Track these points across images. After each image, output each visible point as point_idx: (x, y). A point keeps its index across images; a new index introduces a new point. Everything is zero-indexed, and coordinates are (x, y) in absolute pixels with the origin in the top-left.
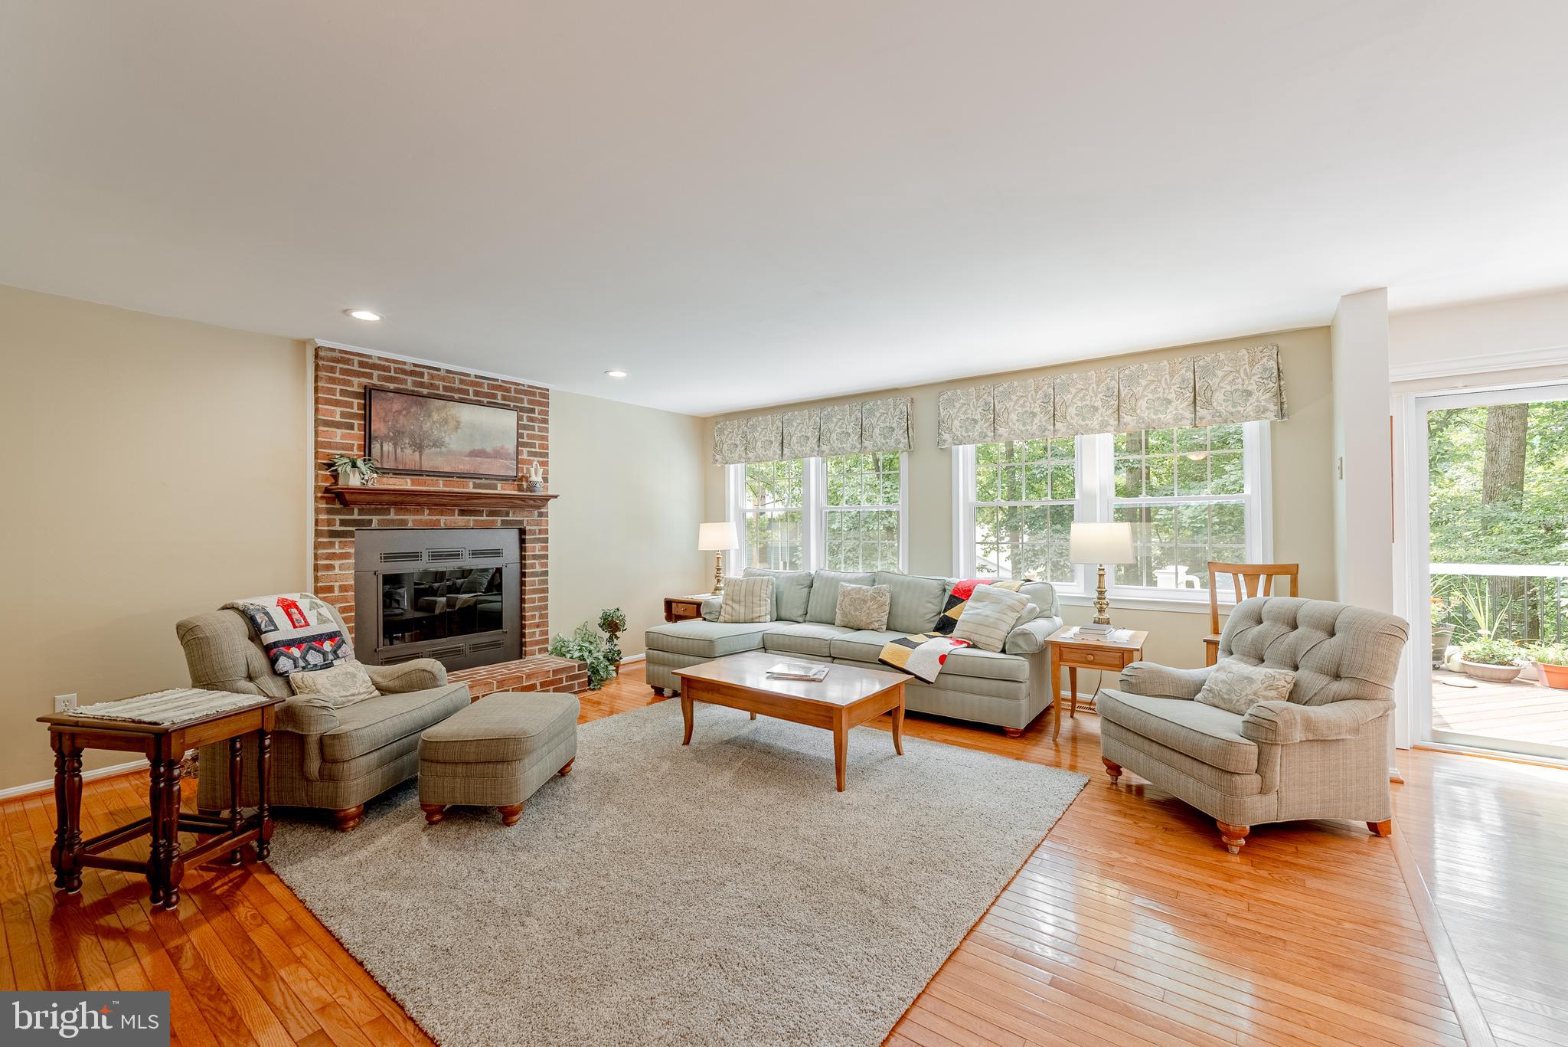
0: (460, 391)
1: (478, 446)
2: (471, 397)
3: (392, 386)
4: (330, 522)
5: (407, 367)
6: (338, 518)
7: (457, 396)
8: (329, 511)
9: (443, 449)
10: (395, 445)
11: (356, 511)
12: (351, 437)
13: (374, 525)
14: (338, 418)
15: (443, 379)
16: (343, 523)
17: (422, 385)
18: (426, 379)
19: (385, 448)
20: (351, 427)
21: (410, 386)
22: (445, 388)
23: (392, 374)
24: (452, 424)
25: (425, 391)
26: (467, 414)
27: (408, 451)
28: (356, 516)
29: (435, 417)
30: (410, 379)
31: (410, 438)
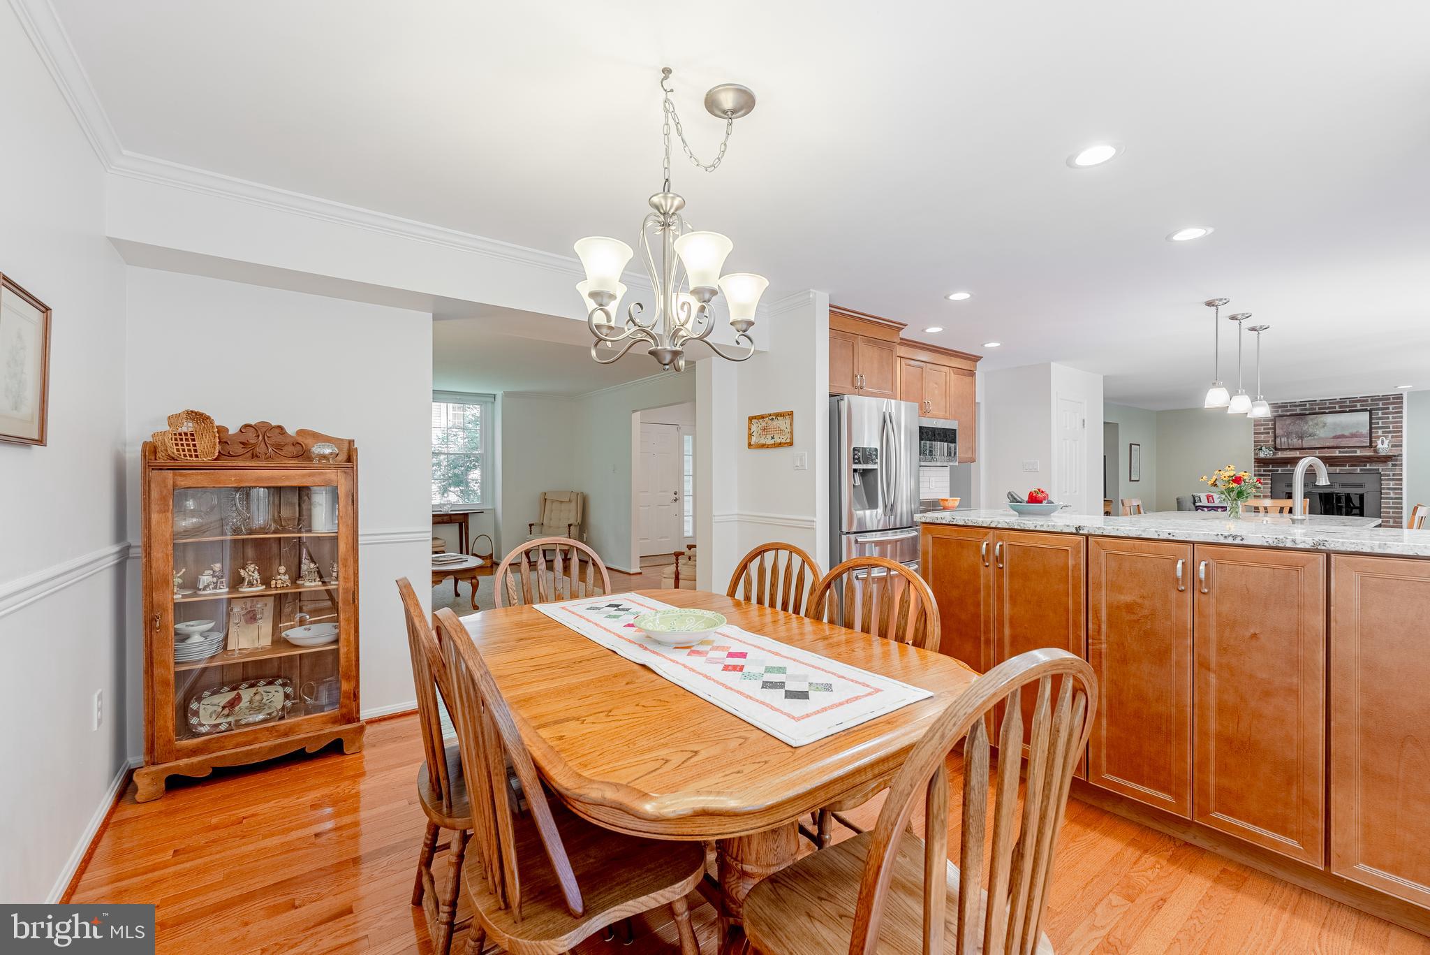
0: (1329, 408)
1: (1339, 433)
2: (1337, 409)
3: (1288, 414)
4: (1258, 471)
5: (1297, 404)
6: (1262, 469)
7: (1327, 411)
8: (1258, 467)
9: (1315, 437)
10: (1288, 438)
11: (1271, 466)
12: (1268, 437)
13: (1280, 472)
14: (1262, 431)
15: (1318, 404)
16: (1264, 471)
17: (1306, 410)
18: (1308, 406)
19: (1283, 440)
20: (1269, 433)
21: (1298, 412)
22: (1319, 409)
23: (1289, 408)
24: (1321, 425)
25: (1307, 412)
26: (1330, 419)
27: (1295, 440)
28: (1270, 468)
29: (1310, 423)
30: (1298, 409)
31: (1296, 434)
